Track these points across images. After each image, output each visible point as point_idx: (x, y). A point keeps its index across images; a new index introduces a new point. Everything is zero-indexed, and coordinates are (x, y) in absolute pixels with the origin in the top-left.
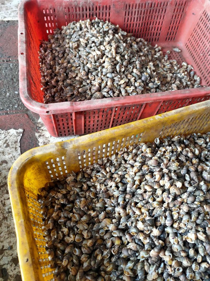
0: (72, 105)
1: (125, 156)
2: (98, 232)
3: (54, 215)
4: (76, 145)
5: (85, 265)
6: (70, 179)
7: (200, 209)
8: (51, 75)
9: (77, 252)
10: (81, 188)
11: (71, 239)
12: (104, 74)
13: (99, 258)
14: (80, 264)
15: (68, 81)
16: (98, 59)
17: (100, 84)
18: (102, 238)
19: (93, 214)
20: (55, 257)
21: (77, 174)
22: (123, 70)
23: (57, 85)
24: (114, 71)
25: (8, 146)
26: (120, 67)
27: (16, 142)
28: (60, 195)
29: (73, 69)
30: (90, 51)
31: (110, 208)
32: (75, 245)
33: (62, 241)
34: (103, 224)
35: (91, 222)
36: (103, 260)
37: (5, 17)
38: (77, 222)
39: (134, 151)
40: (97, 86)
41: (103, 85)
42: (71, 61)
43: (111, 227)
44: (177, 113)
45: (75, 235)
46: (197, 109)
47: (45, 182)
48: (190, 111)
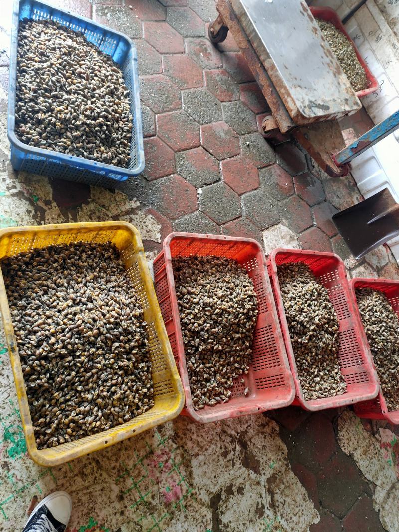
0: (169, 260)
1: (134, 298)
2: (86, 270)
3: (99, 249)
4: (141, 259)
5: (69, 261)
6: (120, 262)
7: (95, 327)
8: (203, 262)
9: (77, 258)
10: (113, 267)
11: (84, 255)
12: (203, 297)
13: (72, 268)
14: (70, 259)
15: (196, 272)
16: (216, 295)
17: (193, 293)
18: (82, 272)
19: (97, 270)
20: (76, 246)
21: (123, 266)
22: (208, 313)
23: (194, 265)
24: (206, 305)
25: (147, 232)
26: (209, 311)
27: (150, 237)
28: (110, 254)
29: (207, 276)
30: (223, 290)
31: (99, 280)
32: (80, 258)
33: (83, 251)
34: (90, 273)
35: (92, 268)
36: (71, 270)
37: (267, 238)
38: (93, 260)
39: (137, 304)
40: (192, 291)
41: (193, 295)
42: (214, 276)
43: (88, 278)
44: (163, 329)
45: (87, 258)
46: (166, 345)
47: (119, 248)
48: (165, 339)
